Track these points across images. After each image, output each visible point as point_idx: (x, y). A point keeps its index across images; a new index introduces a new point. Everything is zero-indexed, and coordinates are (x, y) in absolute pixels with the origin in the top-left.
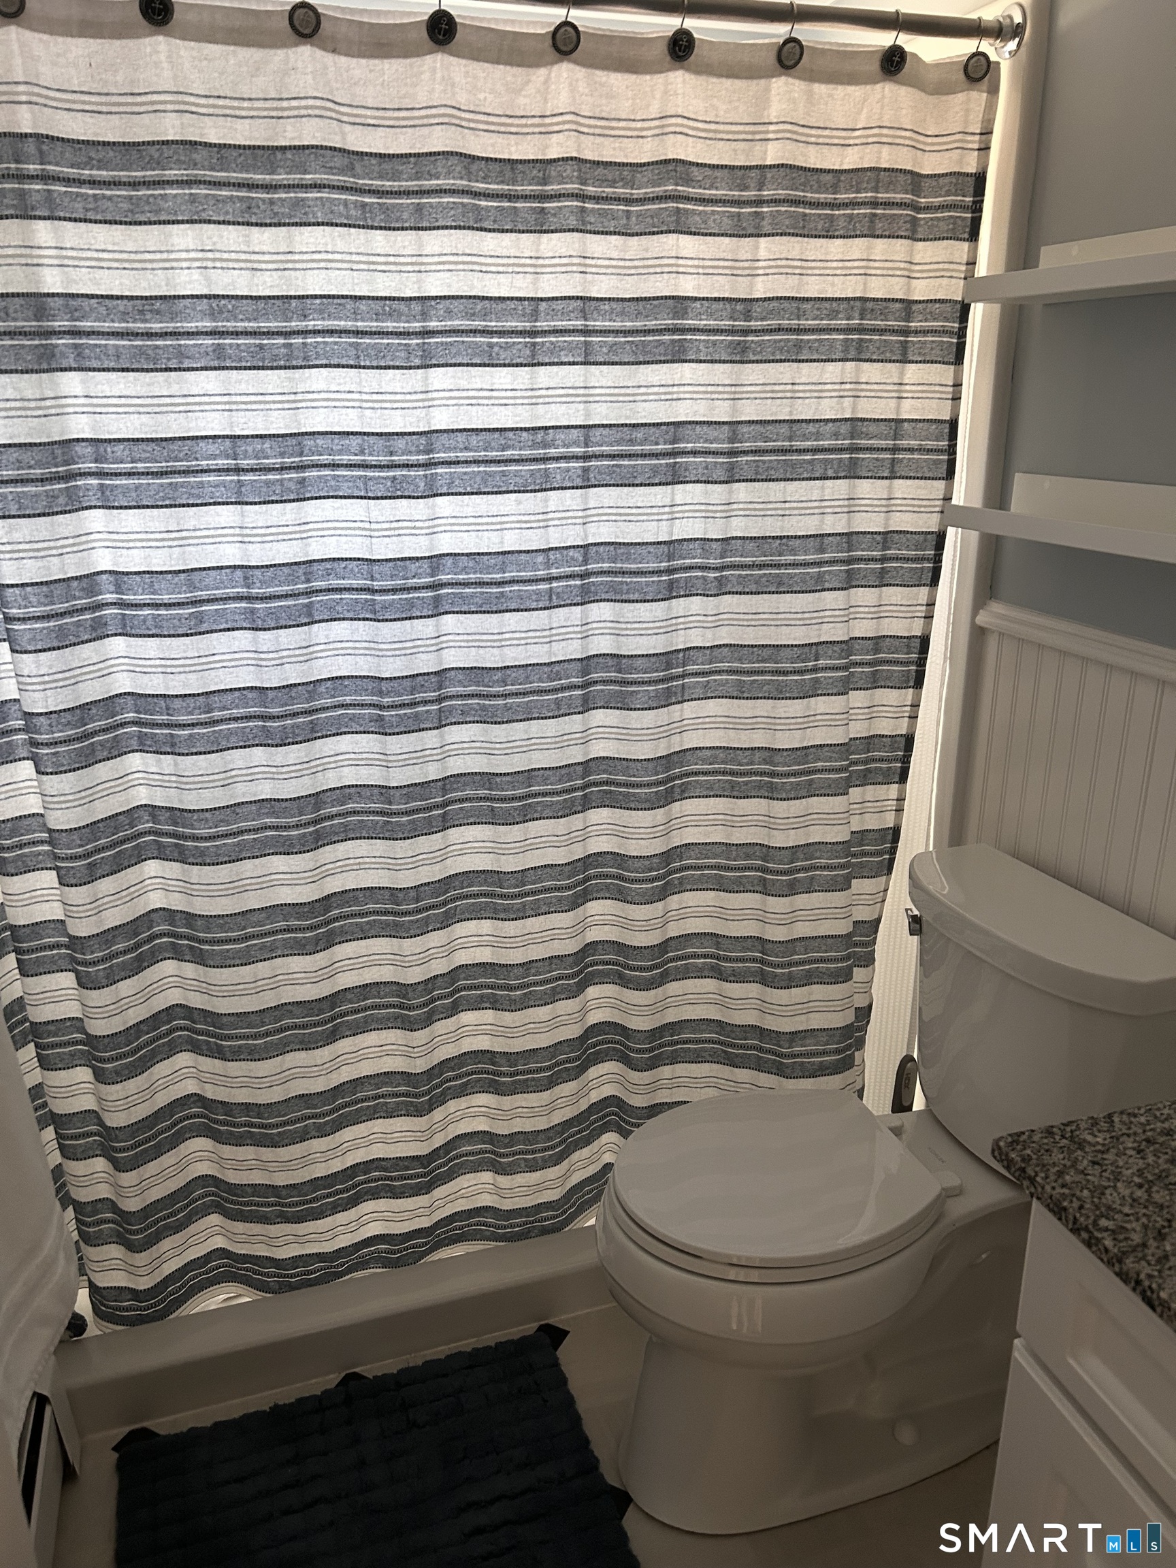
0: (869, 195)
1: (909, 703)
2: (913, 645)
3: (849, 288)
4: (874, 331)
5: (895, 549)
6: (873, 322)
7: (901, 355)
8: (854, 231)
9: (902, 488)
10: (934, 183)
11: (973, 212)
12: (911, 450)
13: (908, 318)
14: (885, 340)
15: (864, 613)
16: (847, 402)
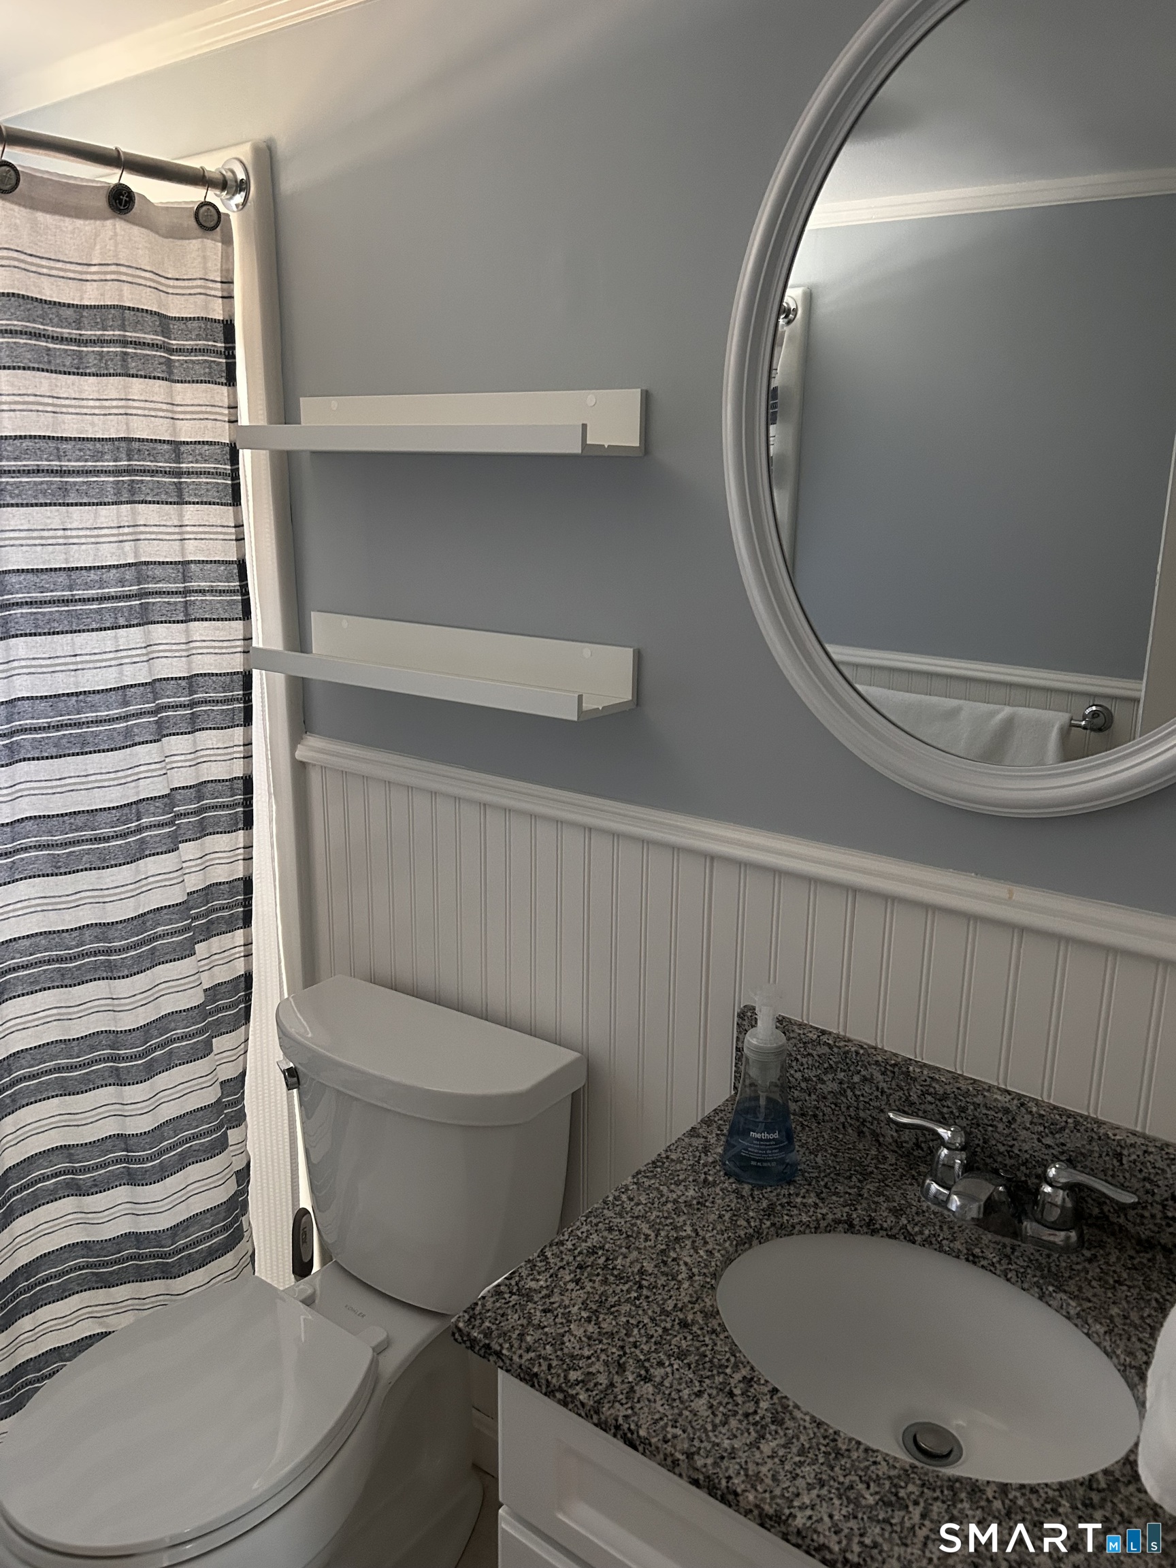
0: (117, 333)
1: (242, 845)
2: (235, 786)
3: (112, 428)
4: (144, 471)
5: (202, 693)
6: (141, 463)
7: (178, 496)
8: (107, 369)
9: (199, 630)
10: (183, 327)
11: (227, 358)
12: (202, 592)
13: (178, 460)
14: (158, 482)
15: (181, 761)
16: (128, 546)
